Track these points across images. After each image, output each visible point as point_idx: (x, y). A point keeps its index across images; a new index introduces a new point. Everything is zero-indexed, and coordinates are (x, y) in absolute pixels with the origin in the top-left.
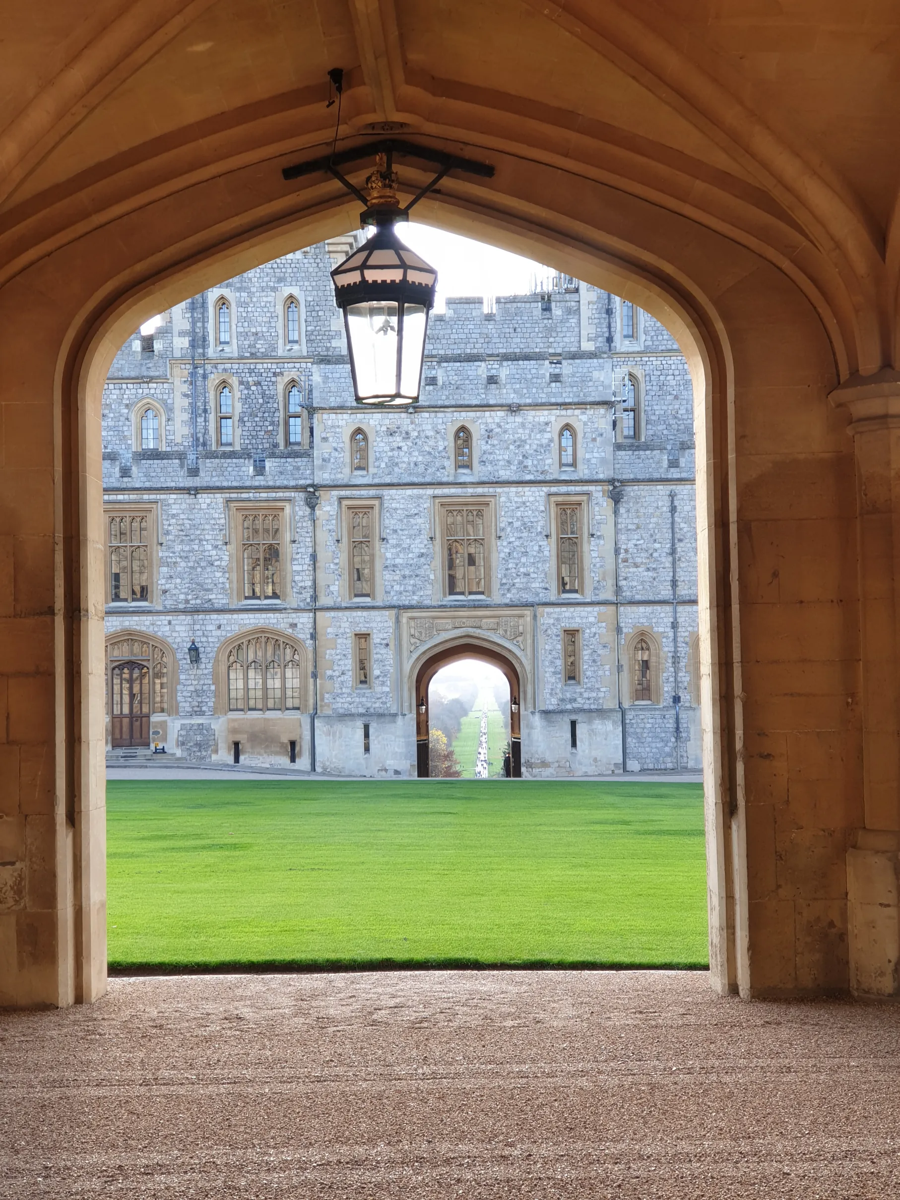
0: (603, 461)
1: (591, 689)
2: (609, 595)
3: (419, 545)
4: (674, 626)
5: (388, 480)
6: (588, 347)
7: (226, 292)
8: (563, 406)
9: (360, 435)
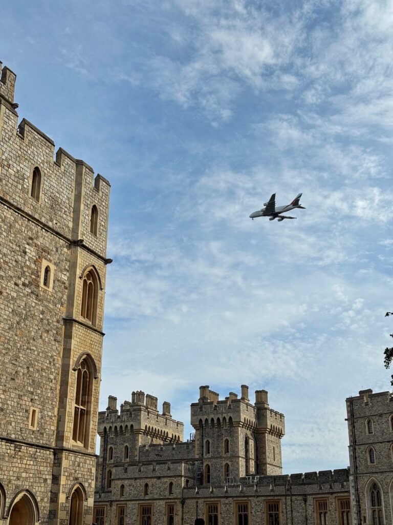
0: (179, 492)
3: (134, 518)
5: (128, 499)
6: (197, 457)
7: (112, 446)
8: (171, 477)
9: (123, 486)
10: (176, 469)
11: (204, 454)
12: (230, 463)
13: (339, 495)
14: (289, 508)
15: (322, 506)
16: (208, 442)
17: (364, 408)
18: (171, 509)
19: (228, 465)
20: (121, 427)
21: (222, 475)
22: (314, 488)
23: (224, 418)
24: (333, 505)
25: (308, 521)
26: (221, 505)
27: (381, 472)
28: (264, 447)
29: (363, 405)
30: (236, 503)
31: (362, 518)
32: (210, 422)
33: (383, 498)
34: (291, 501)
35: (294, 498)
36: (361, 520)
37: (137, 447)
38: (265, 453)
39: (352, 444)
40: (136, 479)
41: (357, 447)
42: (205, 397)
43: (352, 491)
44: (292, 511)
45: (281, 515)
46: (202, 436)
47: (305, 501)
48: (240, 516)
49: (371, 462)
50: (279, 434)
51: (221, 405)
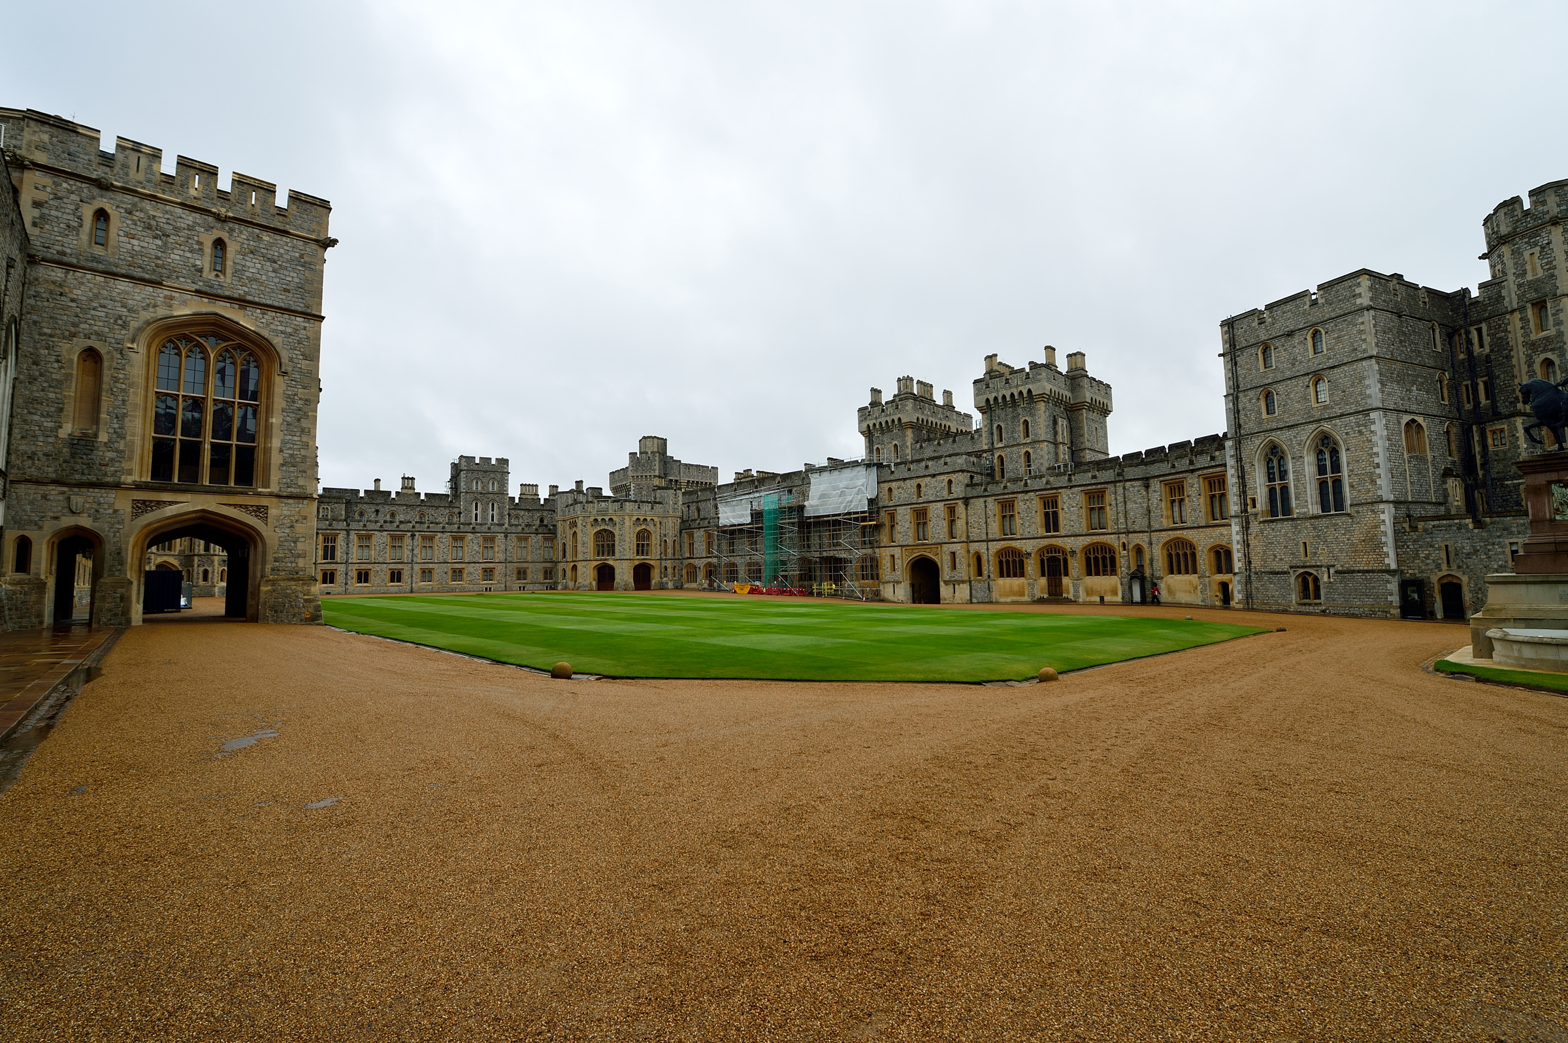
0: (961, 491)
1: (959, 573)
2: (964, 539)
3: (907, 525)
4: (988, 549)
6: (986, 447)
7: (878, 446)
8: (949, 473)
9: (890, 490)
10: (955, 463)
11: (995, 443)
12: (1031, 451)
13: (1205, 471)
14: (1120, 499)
15: (1176, 490)
16: (999, 427)
17: (1257, 330)
18: (952, 510)
19: (1029, 454)
20: (887, 422)
21: (1021, 467)
22: (1164, 468)
23: (1021, 393)
24: (1195, 487)
25: (1152, 514)
26: (1018, 503)
27: (1288, 426)
28: (1081, 428)
29: (1255, 324)
30: (1040, 498)
31: (1249, 501)
32: (1000, 401)
33: (1291, 467)
34: (1124, 488)
35: (1128, 484)
36: (1246, 505)
37: (909, 444)
38: (1083, 435)
39: (1232, 391)
40: (905, 479)
41: (1241, 395)
42: (992, 369)
43: (1231, 462)
44: (1125, 503)
45: (1108, 508)
46: (991, 420)
47: (1147, 487)
48: (1046, 514)
49: (1268, 414)
50: (1105, 411)
51: (1016, 375)
